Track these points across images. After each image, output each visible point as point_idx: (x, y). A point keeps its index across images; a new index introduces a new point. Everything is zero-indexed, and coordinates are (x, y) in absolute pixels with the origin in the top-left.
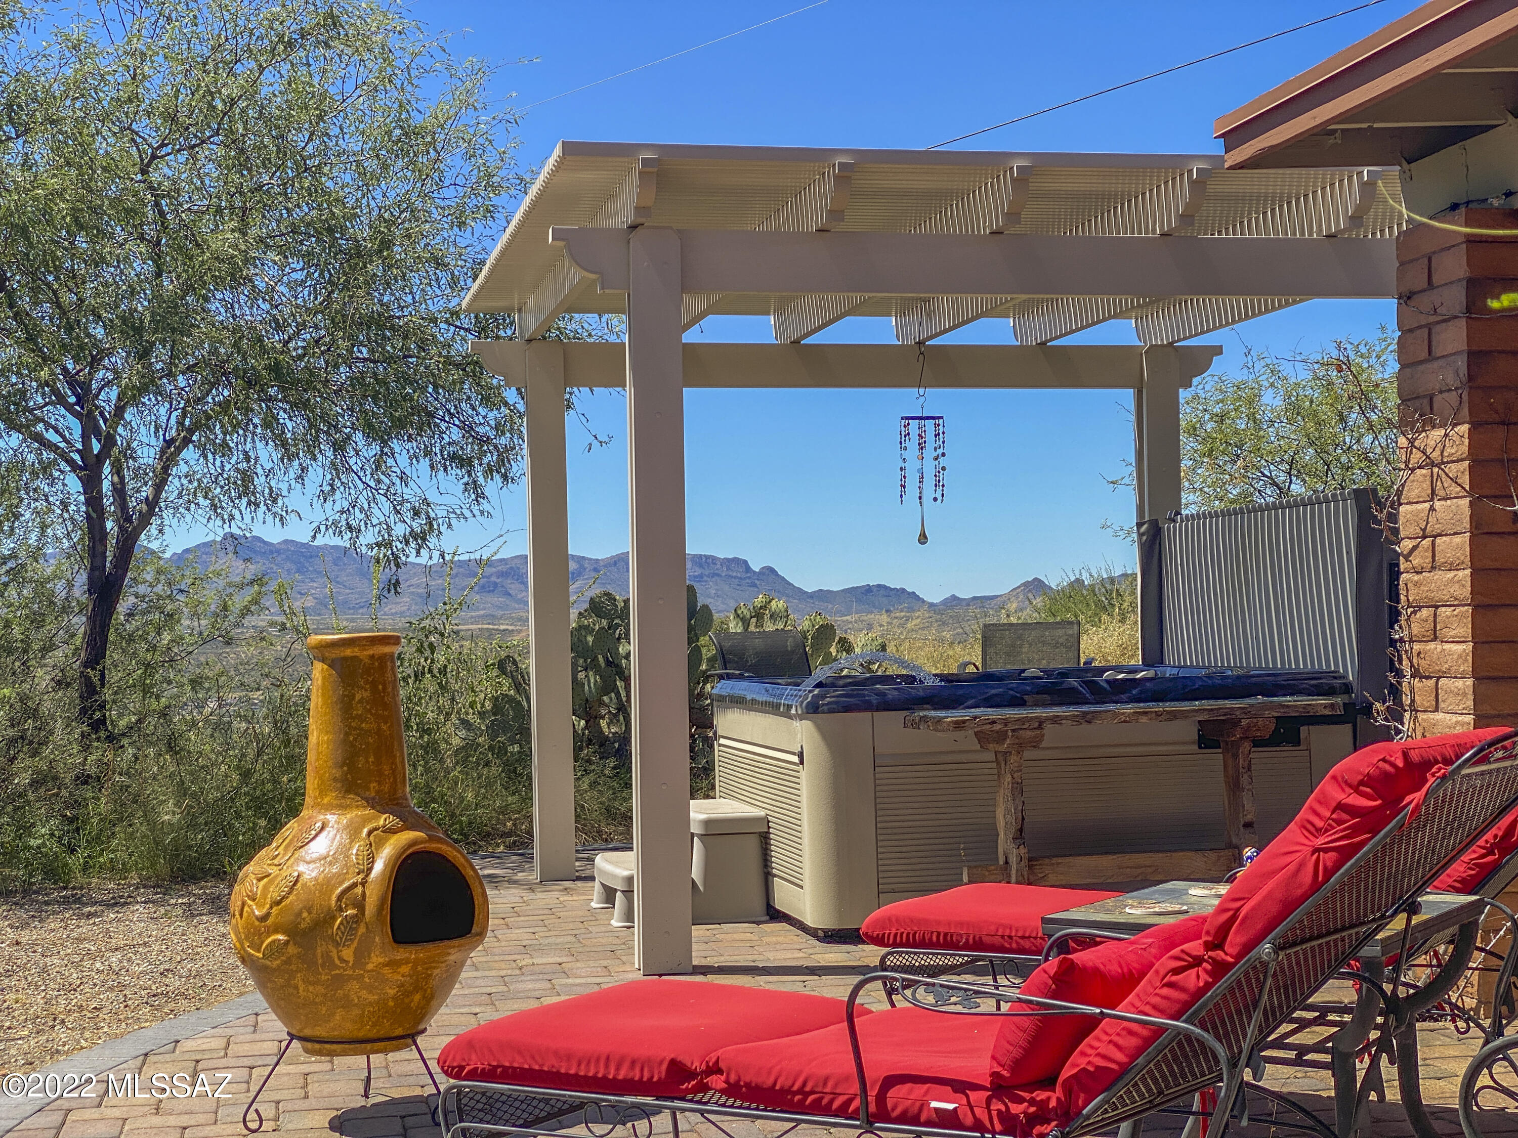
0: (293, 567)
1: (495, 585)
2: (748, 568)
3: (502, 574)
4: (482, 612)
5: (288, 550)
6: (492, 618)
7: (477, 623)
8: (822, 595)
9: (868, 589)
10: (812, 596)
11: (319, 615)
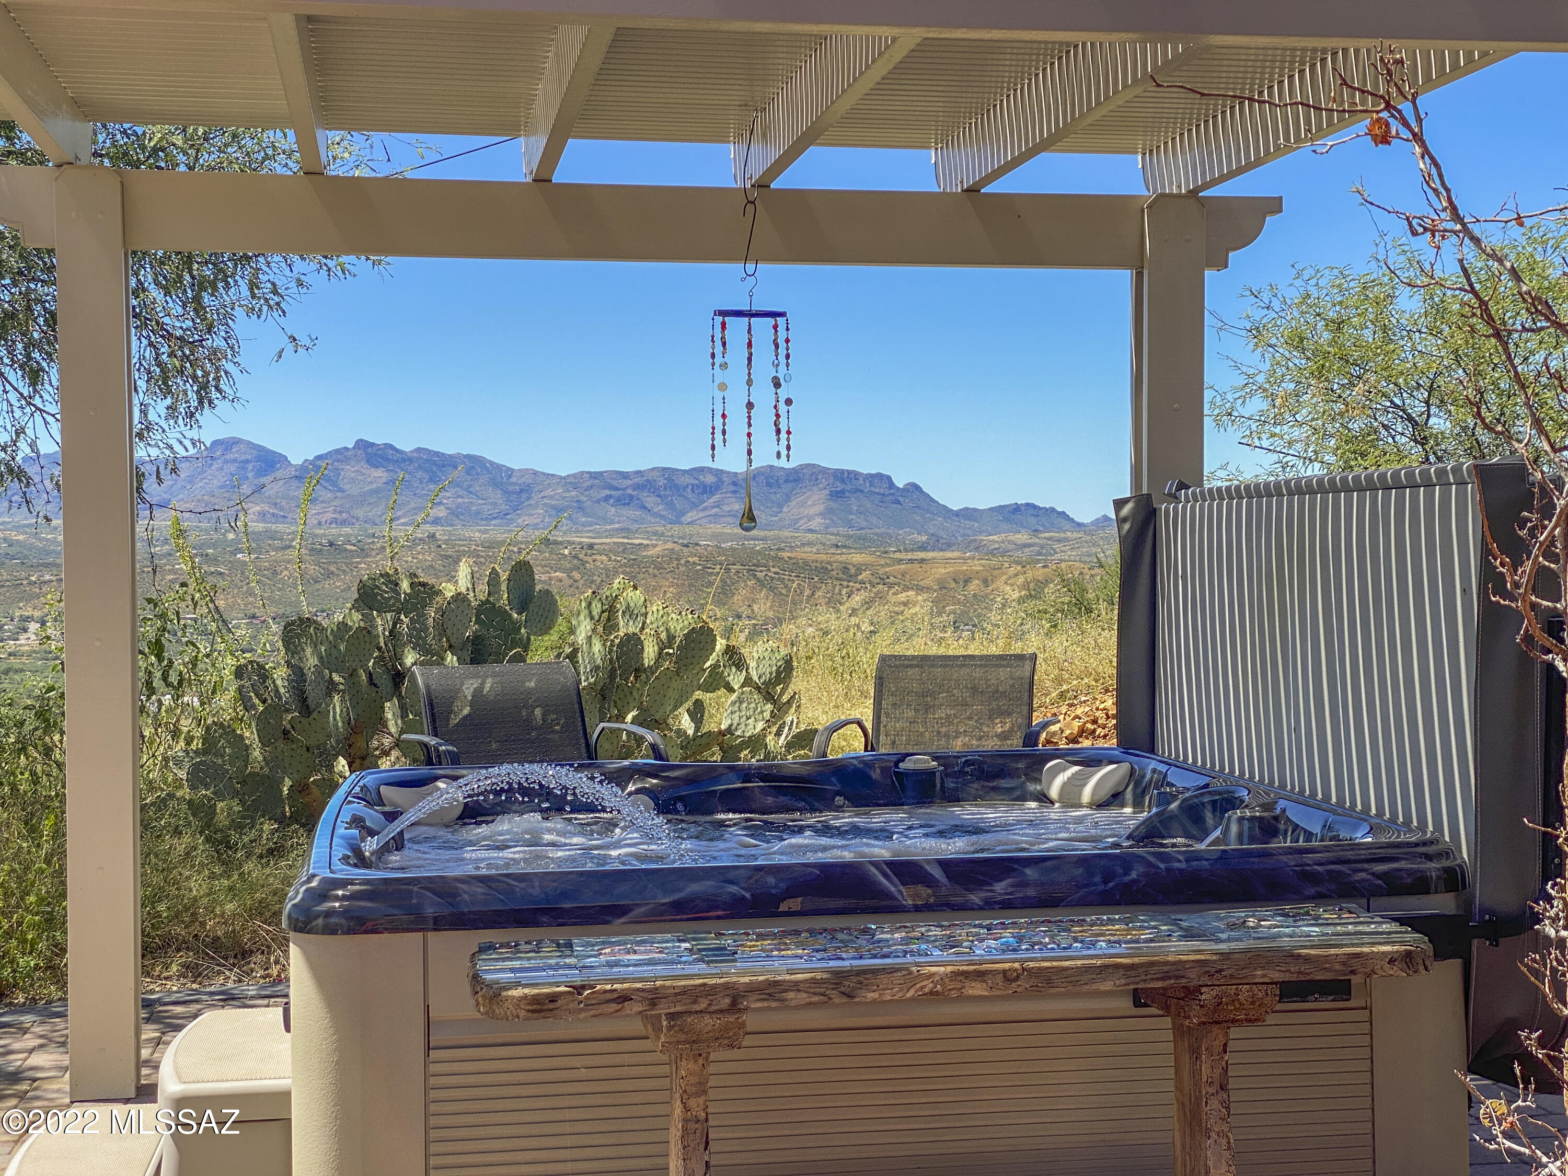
0: (427, 477)
1: (631, 497)
2: (891, 484)
3: (637, 487)
4: (617, 526)
5: (421, 458)
6: (626, 532)
7: (612, 536)
8: (968, 514)
9: (1017, 509)
10: (957, 514)
11: (452, 525)
